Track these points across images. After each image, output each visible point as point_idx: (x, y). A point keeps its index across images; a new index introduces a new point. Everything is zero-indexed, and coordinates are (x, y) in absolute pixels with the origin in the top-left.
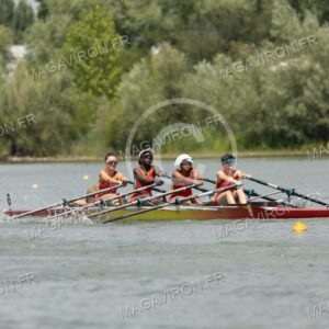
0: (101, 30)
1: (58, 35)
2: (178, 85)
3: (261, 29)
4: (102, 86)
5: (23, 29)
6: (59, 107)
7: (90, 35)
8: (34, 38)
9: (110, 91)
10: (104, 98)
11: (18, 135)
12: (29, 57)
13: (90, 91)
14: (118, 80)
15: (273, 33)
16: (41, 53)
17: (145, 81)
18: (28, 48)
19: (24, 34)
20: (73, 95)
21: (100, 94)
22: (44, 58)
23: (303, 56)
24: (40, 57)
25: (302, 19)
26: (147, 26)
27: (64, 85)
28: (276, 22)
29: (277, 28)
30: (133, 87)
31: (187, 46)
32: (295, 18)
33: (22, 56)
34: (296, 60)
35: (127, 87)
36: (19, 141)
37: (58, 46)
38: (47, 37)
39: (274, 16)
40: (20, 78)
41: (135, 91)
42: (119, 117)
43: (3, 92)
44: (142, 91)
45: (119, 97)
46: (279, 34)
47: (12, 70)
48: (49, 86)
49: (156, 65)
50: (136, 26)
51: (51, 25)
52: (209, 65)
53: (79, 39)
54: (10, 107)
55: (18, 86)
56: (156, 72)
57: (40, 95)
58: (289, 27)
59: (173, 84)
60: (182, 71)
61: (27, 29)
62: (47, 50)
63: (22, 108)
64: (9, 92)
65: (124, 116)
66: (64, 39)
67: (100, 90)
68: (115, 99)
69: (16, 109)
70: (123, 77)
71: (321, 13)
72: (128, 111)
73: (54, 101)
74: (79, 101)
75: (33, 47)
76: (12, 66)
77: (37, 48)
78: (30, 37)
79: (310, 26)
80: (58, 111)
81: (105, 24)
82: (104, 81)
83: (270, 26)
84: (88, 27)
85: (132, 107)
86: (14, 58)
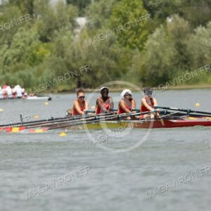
0: (134, 6)
1: (108, 10)
2: (184, 42)
4: (135, 43)
5: (84, 7)
6: (108, 56)
7: (127, 10)
8: (91, 13)
9: (141, 46)
10: (137, 50)
12: (88, 25)
13: (128, 46)
14: (146, 38)
16: (96, 22)
17: (163, 39)
18: (88, 19)
19: (85, 10)
20: (116, 49)
21: (134, 48)
22: (98, 25)
24: (95, 24)
26: (164, 4)
27: (111, 42)
30: (155, 43)
31: (190, 16)
33: (84, 24)
35: (152, 43)
36: (83, 79)
37: (107, 17)
38: (100, 12)
40: (83, 38)
41: (157, 46)
42: (146, 62)
43: (72, 48)
44: (161, 45)
45: (146, 50)
47: (77, 33)
48: (102, 43)
49: (169, 29)
50: (156, 4)
51: (102, 4)
52: (204, 28)
53: (120, 13)
54: (77, 57)
55: (82, 43)
56: (170, 33)
57: (96, 49)
59: (181, 40)
60: (186, 32)
61: (87, 7)
62: (100, 19)
63: (84, 57)
64: (75, 47)
65: (150, 62)
66: (110, 13)
67: (134, 45)
68: (144, 51)
69: (81, 58)
70: (149, 37)
72: (152, 58)
73: (105, 53)
74: (121, 52)
75: (91, 18)
76: (77, 30)
77: (93, 19)
78: (89, 12)
80: (107, 59)
81: (137, 3)
82: (137, 40)
84: (126, 5)
85: (155, 56)
86: (79, 26)
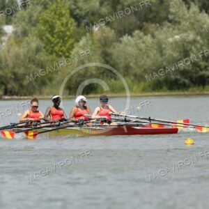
0: (61, 15)
1: (34, 18)
2: (110, 50)
3: (163, 14)
4: (62, 51)
5: (12, 15)
6: (34, 64)
7: (54, 19)
8: (18, 21)
9: (67, 54)
10: (63, 58)
11: (8, 82)
12: (15, 33)
13: (54, 54)
14: (72, 47)
15: (170, 17)
16: (23, 30)
17: (89, 47)
18: (14, 27)
19: (13, 18)
20: (43, 57)
21: (60, 56)
22: (25, 33)
23: (189, 32)
24: (22, 32)
25: (189, 8)
26: (90, 13)
27: (38, 50)
28: (172, 10)
29: (173, 14)
31: (116, 25)
32: (184, 7)
33: (11, 32)
34: (185, 34)
35: (78, 52)
36: (9, 86)
37: (34, 25)
38: (27, 20)
39: (171, 6)
40: (10, 46)
46: (174, 18)
47: (4, 41)
48: (28, 51)
49: (96, 38)
50: (83, 13)
51: (29, 13)
52: (130, 37)
53: (47, 21)
54: (3, 64)
55: (8, 51)
56: (96, 42)
57: (22, 57)
58: (181, 13)
59: (107, 49)
60: (113, 41)
61: (14, 16)
62: (27, 28)
63: (11, 65)
64: (2, 55)
66: (37, 21)
67: (60, 53)
69: (7, 65)
70: (75, 45)
71: (200, 5)
73: (31, 60)
74: (47, 61)
75: (18, 26)
76: (4, 38)
77: (20, 27)
78: (15, 20)
79: (194, 13)
80: (34, 67)
81: (64, 12)
82: (63, 48)
83: (169, 12)
84: (53, 13)
86: (6, 34)
